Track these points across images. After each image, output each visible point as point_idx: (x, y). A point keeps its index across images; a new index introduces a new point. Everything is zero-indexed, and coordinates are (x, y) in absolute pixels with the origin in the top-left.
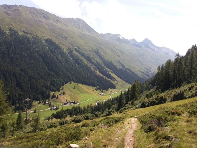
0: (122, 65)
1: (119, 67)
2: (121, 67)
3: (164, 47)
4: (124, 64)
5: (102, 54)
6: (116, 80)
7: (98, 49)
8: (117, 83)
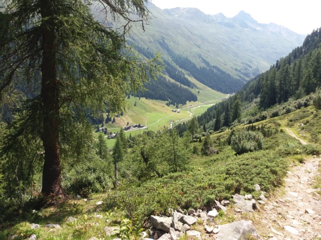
0: (205, 62)
1: (199, 64)
2: (203, 65)
3: (272, 24)
4: (208, 60)
5: (171, 45)
6: (196, 86)
7: (163, 38)
8: (199, 92)
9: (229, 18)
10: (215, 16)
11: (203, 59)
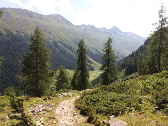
2: (97, 53)
3: (129, 32)
4: (99, 50)
7: (77, 39)
9: (108, 30)
10: (101, 28)
11: (96, 50)
